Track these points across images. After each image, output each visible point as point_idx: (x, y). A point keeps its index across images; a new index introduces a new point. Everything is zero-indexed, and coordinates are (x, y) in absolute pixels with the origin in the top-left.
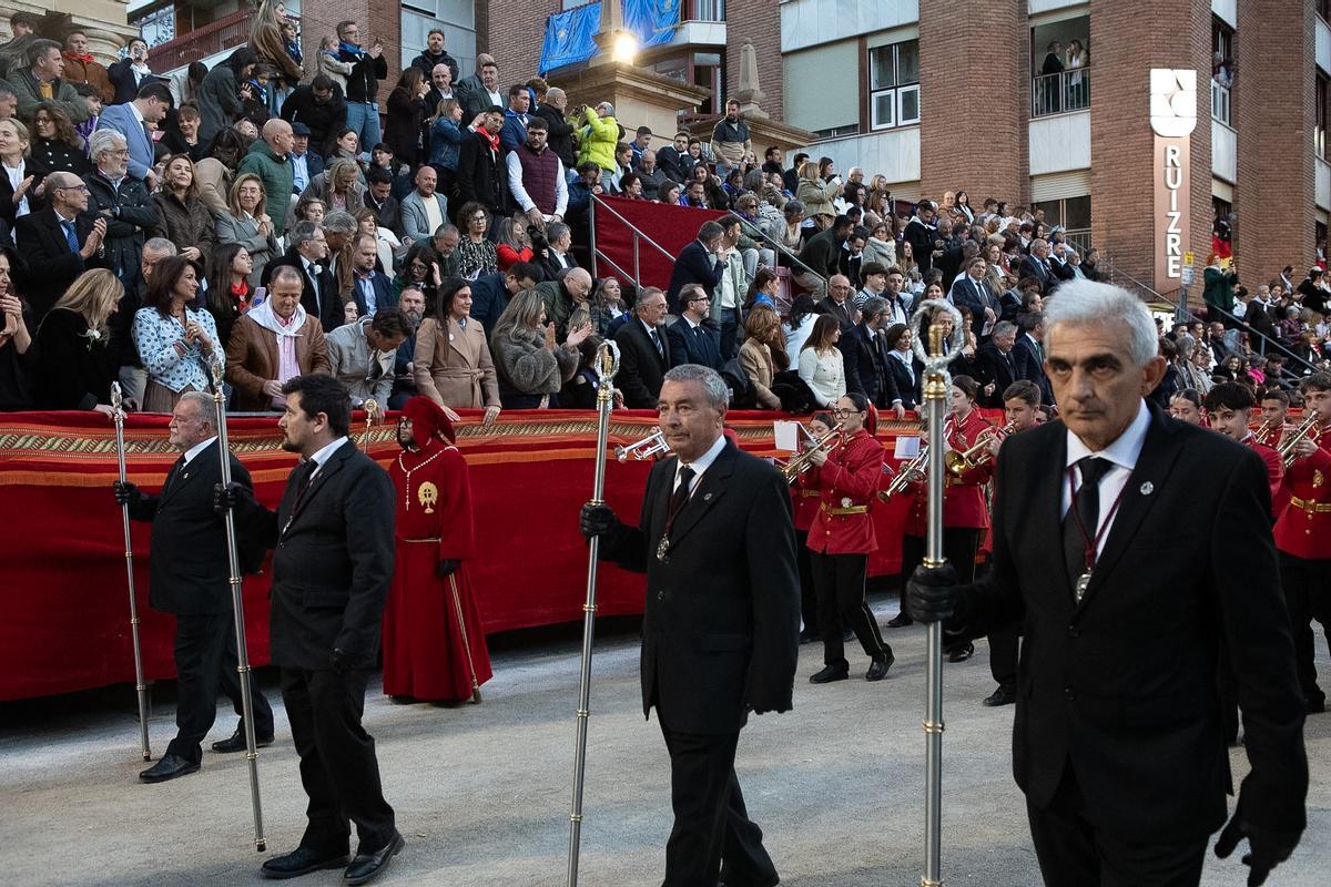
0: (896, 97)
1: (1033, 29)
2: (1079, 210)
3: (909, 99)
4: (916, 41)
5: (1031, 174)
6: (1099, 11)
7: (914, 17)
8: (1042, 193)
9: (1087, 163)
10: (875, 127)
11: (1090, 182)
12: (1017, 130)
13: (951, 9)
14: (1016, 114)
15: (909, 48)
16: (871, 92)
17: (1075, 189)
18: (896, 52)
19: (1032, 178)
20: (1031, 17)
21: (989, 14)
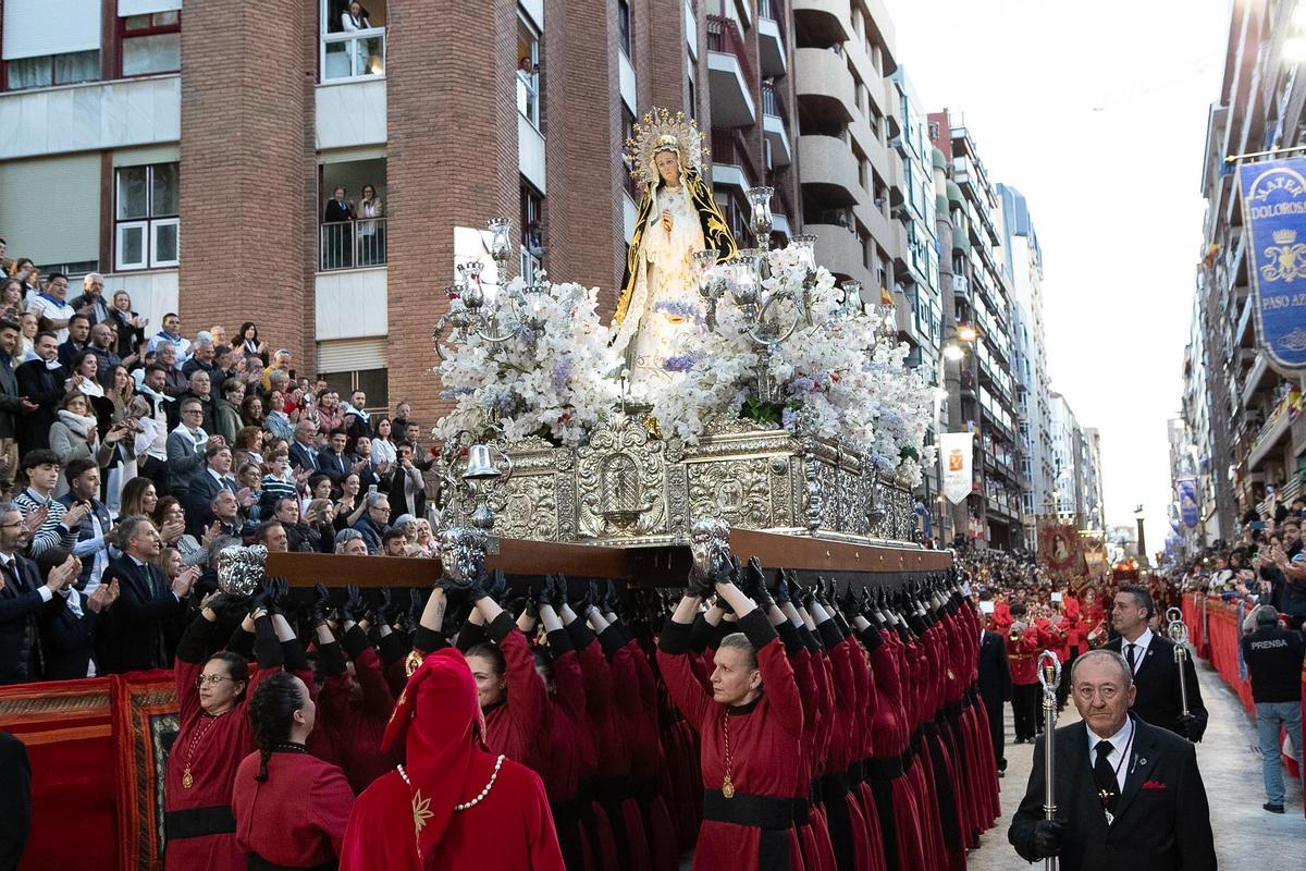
0: (150, 232)
1: (321, 167)
2: (375, 382)
3: (166, 235)
4: (176, 164)
5: (319, 337)
6: (397, 155)
7: (175, 135)
8: (331, 362)
9: (383, 330)
10: (120, 266)
11: (386, 353)
12: (301, 284)
13: (221, 131)
14: (301, 265)
15: (166, 172)
16: (116, 222)
17: (370, 359)
18: (149, 174)
19: (318, 343)
20: (319, 152)
21: (268, 143)
